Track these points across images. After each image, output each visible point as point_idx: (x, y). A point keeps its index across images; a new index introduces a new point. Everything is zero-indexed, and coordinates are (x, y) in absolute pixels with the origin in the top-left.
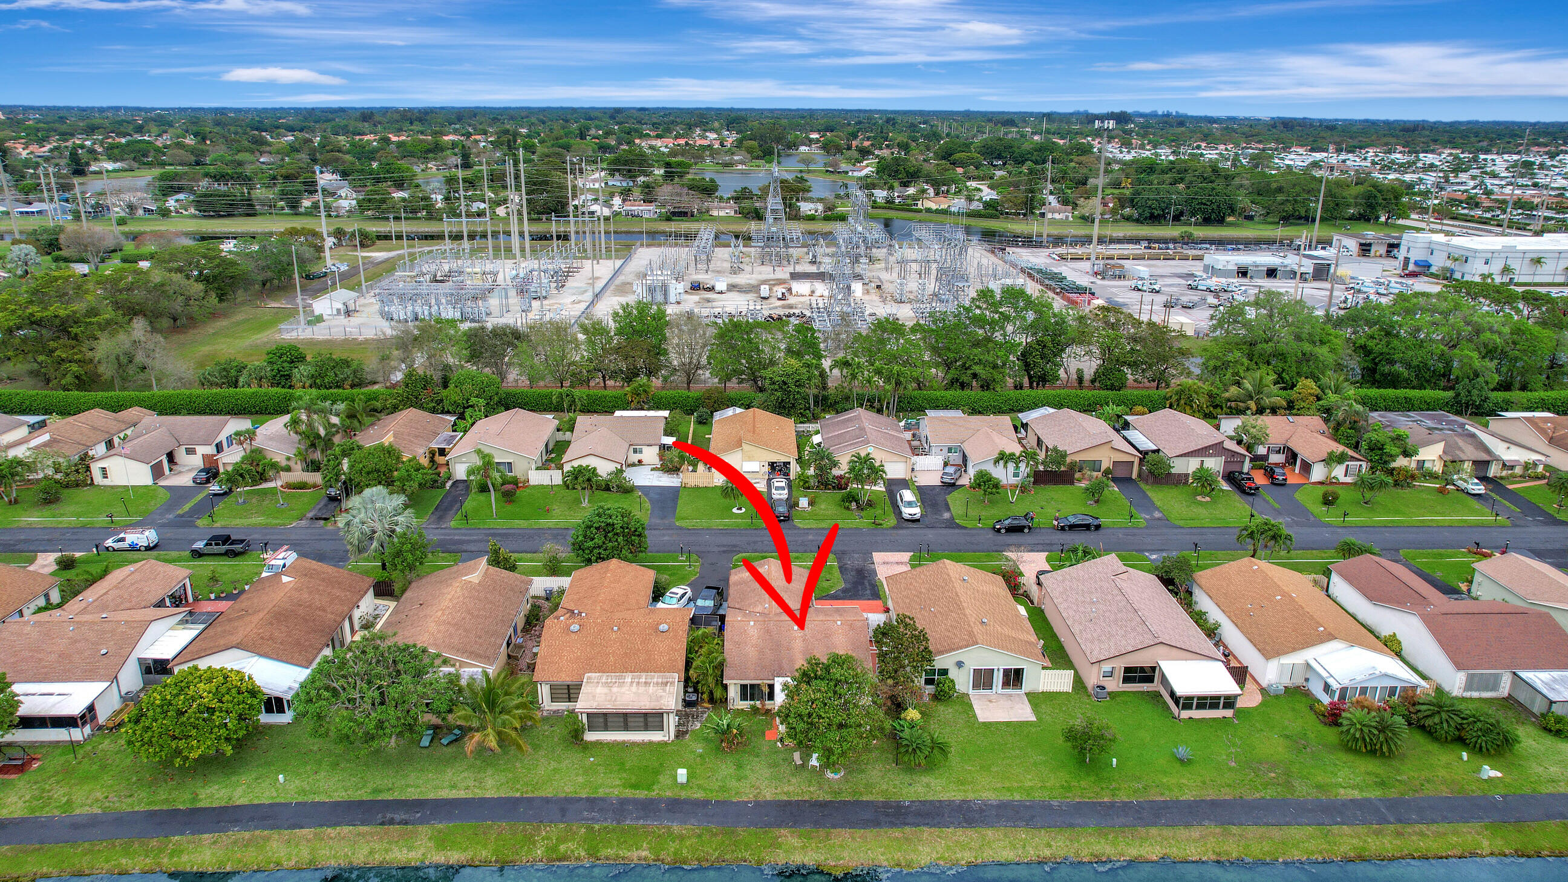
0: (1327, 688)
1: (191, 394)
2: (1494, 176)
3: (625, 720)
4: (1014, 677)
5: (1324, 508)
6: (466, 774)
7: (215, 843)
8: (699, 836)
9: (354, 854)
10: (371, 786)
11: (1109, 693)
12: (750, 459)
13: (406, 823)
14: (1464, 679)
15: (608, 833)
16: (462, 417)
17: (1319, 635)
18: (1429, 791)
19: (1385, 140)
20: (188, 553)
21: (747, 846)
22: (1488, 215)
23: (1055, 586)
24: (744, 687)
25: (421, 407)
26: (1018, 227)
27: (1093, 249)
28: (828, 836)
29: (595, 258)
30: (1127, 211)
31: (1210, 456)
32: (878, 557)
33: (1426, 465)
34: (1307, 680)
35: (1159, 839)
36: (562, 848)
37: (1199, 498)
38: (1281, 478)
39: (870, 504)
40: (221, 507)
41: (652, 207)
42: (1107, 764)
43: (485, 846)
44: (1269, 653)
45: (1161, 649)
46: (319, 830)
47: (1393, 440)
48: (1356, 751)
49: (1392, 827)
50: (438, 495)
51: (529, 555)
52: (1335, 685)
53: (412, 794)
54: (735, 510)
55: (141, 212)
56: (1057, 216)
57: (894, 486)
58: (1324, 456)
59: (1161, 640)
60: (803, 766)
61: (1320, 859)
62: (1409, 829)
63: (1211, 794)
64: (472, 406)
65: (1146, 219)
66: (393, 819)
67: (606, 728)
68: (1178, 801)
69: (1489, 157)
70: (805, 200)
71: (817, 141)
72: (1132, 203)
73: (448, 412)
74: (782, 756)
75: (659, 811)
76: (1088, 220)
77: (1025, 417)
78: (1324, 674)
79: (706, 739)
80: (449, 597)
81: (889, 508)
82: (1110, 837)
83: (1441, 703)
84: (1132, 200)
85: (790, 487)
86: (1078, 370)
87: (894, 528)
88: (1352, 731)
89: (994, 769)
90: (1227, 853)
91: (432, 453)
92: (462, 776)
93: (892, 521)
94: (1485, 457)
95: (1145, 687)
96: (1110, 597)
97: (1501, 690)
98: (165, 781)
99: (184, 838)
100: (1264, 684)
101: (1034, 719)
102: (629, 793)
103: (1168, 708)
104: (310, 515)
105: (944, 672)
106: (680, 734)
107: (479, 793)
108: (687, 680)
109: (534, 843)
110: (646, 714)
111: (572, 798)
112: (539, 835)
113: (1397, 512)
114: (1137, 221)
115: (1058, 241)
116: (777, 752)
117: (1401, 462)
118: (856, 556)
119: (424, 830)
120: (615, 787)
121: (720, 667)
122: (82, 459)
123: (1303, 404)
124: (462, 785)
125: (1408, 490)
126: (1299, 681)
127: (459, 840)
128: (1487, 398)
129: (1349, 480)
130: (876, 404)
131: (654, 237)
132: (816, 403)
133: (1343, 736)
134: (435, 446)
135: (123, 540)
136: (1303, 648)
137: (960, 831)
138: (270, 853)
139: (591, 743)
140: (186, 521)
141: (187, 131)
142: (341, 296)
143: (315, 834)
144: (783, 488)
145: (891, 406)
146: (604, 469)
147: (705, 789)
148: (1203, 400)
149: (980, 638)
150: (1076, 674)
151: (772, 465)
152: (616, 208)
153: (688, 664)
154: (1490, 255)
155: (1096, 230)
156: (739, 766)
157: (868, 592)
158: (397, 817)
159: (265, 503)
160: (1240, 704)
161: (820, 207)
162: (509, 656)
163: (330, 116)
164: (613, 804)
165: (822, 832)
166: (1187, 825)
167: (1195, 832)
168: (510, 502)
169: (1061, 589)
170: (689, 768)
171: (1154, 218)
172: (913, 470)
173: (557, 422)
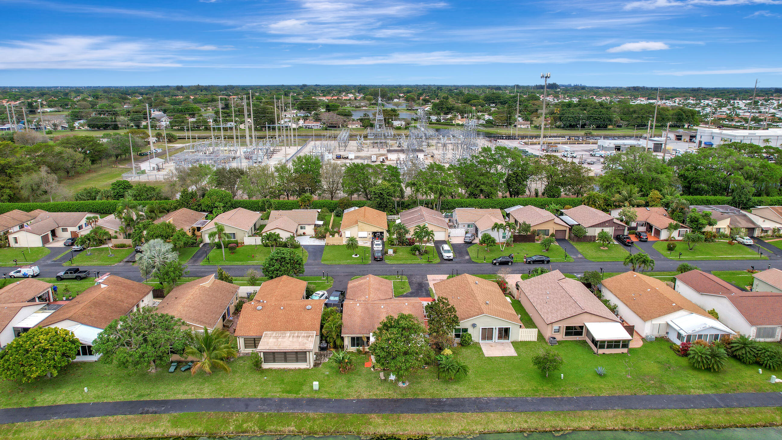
0: (679, 336)
1: (69, 204)
2: (740, 109)
3: (285, 356)
4: (505, 333)
5: (669, 252)
6: (193, 386)
7: (42, 425)
8: (324, 418)
9: (123, 431)
10: (137, 393)
11: (558, 342)
12: (362, 230)
13: (156, 413)
14: (755, 331)
15: (272, 417)
16: (211, 212)
17: (673, 308)
18: (741, 390)
19: (684, 94)
20: (55, 278)
21: (352, 424)
22: (739, 124)
23: (526, 287)
24: (353, 339)
25: (190, 208)
26: (503, 131)
27: (541, 140)
28: (399, 418)
29: (287, 145)
30: (558, 123)
31: (607, 226)
32: (430, 277)
33: (721, 231)
34: (667, 333)
35: (590, 417)
36: (245, 426)
37: (601, 248)
38: (644, 237)
39: (426, 252)
40: (77, 257)
41: (319, 124)
42: (558, 378)
43: (200, 425)
44: (645, 317)
45: (586, 316)
46: (104, 417)
47: (703, 216)
48: (699, 369)
49: (723, 410)
50: (195, 250)
51: (241, 278)
52: (684, 334)
53: (161, 397)
54: (353, 256)
55: (60, 128)
56: (523, 126)
57: (438, 244)
58: (667, 225)
59: (585, 311)
60: (385, 380)
61: (683, 428)
62: (733, 411)
63: (618, 392)
64: (216, 207)
65: (567, 127)
66: (148, 410)
67: (274, 361)
68: (599, 397)
69: (736, 101)
70: (395, 120)
71: (403, 97)
72: (560, 119)
73: (204, 211)
74: (373, 375)
75: (302, 405)
76: (538, 128)
77: (508, 210)
78: (677, 328)
79: (331, 367)
80: (192, 293)
81: (436, 254)
82: (562, 416)
83: (744, 343)
84: (560, 118)
85: (383, 244)
86: (536, 189)
87: (439, 263)
88: (696, 357)
89: (494, 381)
90: (629, 425)
91: (194, 230)
92: (191, 387)
93: (438, 260)
94: (752, 226)
95: (577, 338)
96: (556, 291)
97: (776, 337)
98: (18, 392)
99: (23, 423)
100: (644, 335)
101: (515, 354)
102: (285, 396)
103: (591, 348)
104: (126, 260)
105: (465, 330)
106: (316, 365)
107: (200, 396)
108: (322, 336)
109: (229, 423)
110: (297, 352)
111: (252, 399)
112: (232, 418)
113: (707, 254)
114: (563, 128)
115: (523, 137)
116: (371, 373)
117: (708, 229)
118: (418, 277)
119: (166, 417)
120: (278, 392)
121: (340, 327)
122: (5, 234)
123: (653, 203)
124: (190, 392)
125: (712, 243)
126: (663, 333)
127: (185, 422)
128: (750, 199)
129: (681, 238)
130: (430, 206)
131: (318, 137)
132: (398, 206)
133: (691, 360)
134: (195, 226)
135: (20, 272)
136: (665, 315)
137: (475, 414)
138: (74, 431)
139: (266, 369)
140: (57, 264)
141: (90, 96)
142: (156, 161)
143: (102, 420)
144: (379, 245)
145: (438, 207)
146: (284, 236)
147: (329, 393)
148: (601, 202)
149: (485, 311)
150: (539, 331)
151: (374, 233)
152: (301, 125)
153: (322, 327)
154: (742, 138)
155: (542, 132)
156: (349, 381)
157: (424, 294)
158: (151, 410)
159: (102, 254)
160: (631, 345)
161: (403, 123)
162: (224, 326)
163: (162, 89)
164: (276, 401)
165: (395, 416)
166: (605, 409)
167: (610, 414)
168: (233, 253)
169: (530, 288)
170: (320, 382)
171: (572, 127)
172: (449, 236)
173: (261, 215)
